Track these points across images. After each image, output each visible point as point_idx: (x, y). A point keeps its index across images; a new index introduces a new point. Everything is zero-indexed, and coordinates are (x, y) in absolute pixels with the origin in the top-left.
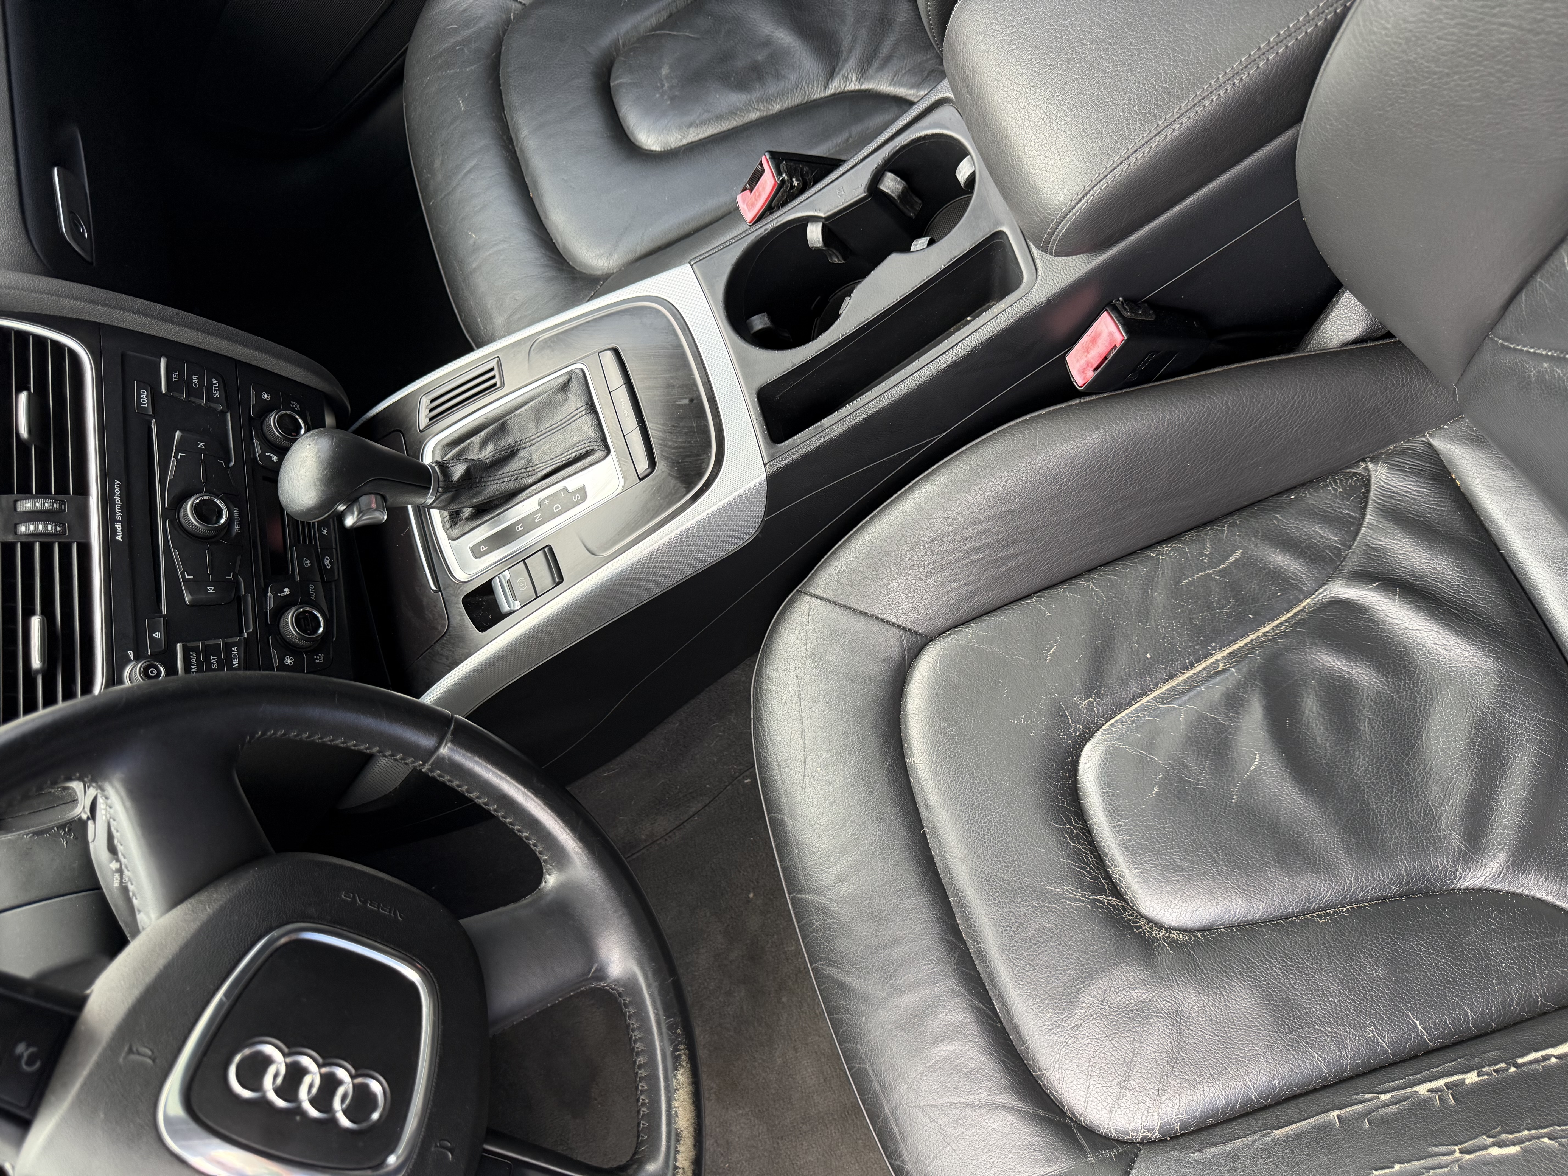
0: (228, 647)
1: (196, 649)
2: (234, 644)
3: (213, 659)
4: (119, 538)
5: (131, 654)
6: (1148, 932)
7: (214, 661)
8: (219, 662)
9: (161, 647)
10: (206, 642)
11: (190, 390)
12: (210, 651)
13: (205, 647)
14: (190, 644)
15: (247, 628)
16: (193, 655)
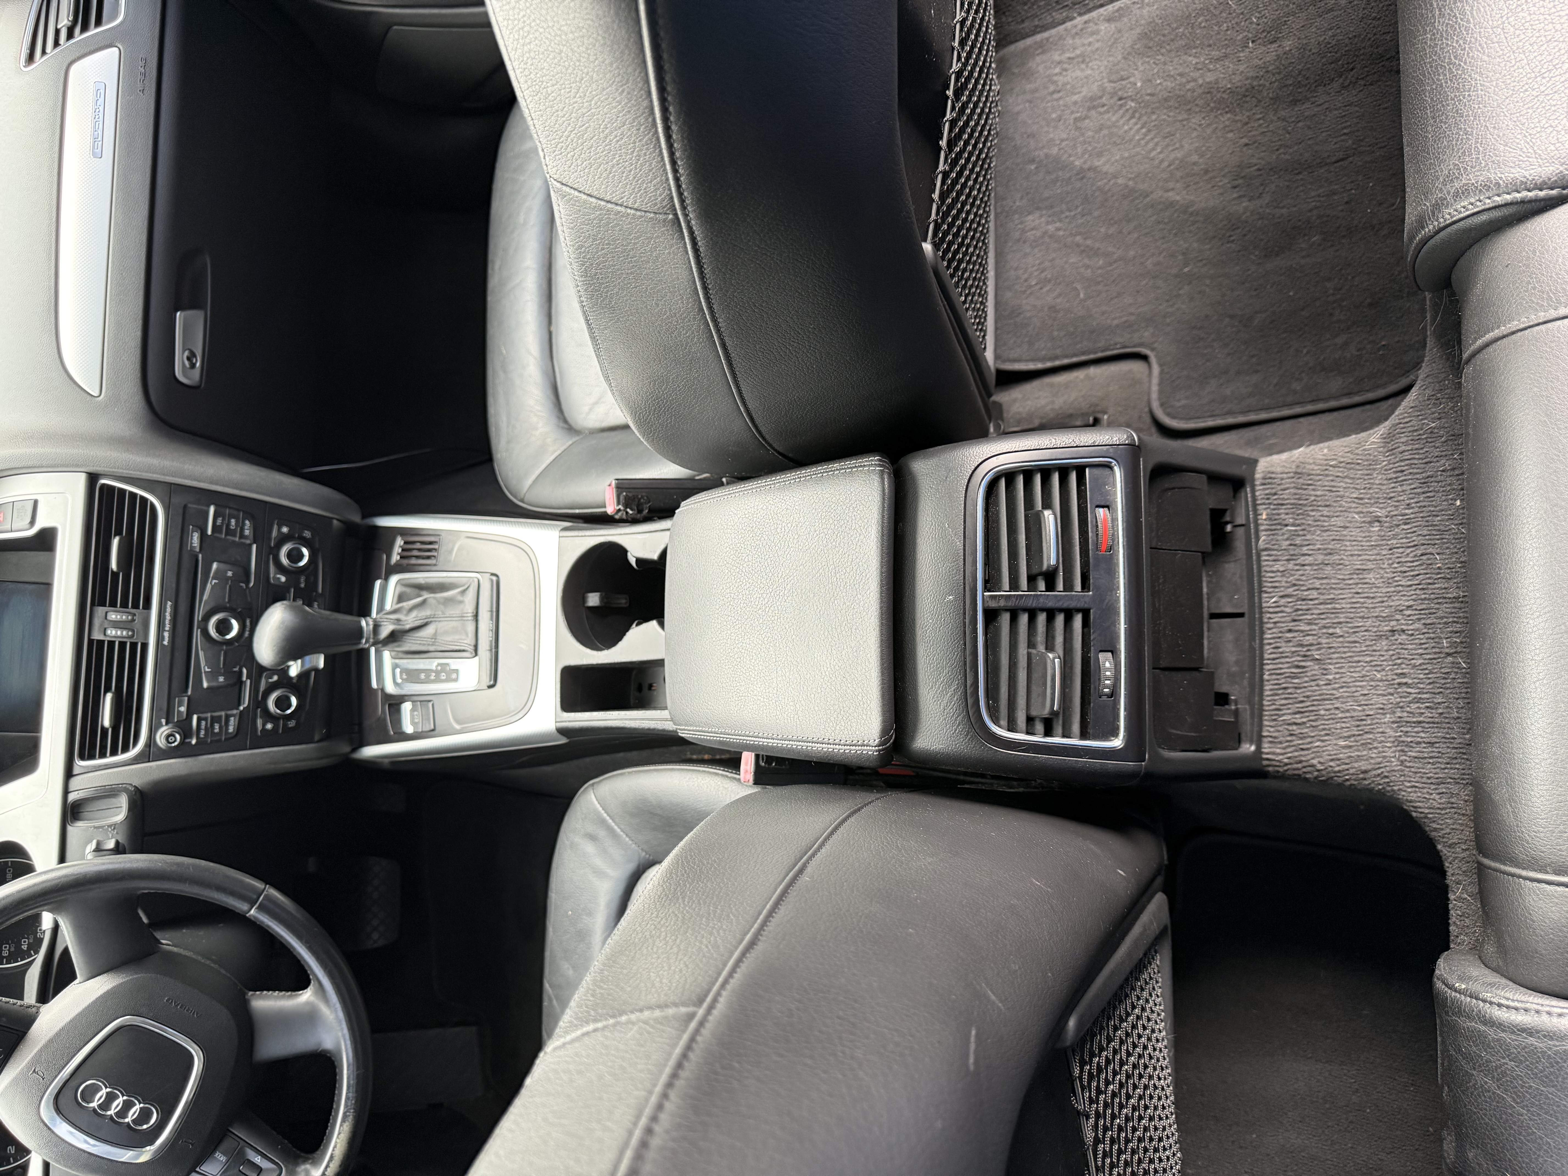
0: (228, 717)
1: (206, 719)
2: (233, 716)
4: (166, 643)
5: (163, 721)
7: (217, 727)
8: (220, 728)
9: (183, 717)
10: (215, 714)
11: (229, 532)
12: (215, 720)
13: (212, 717)
14: (203, 715)
15: (244, 704)
16: (203, 723)
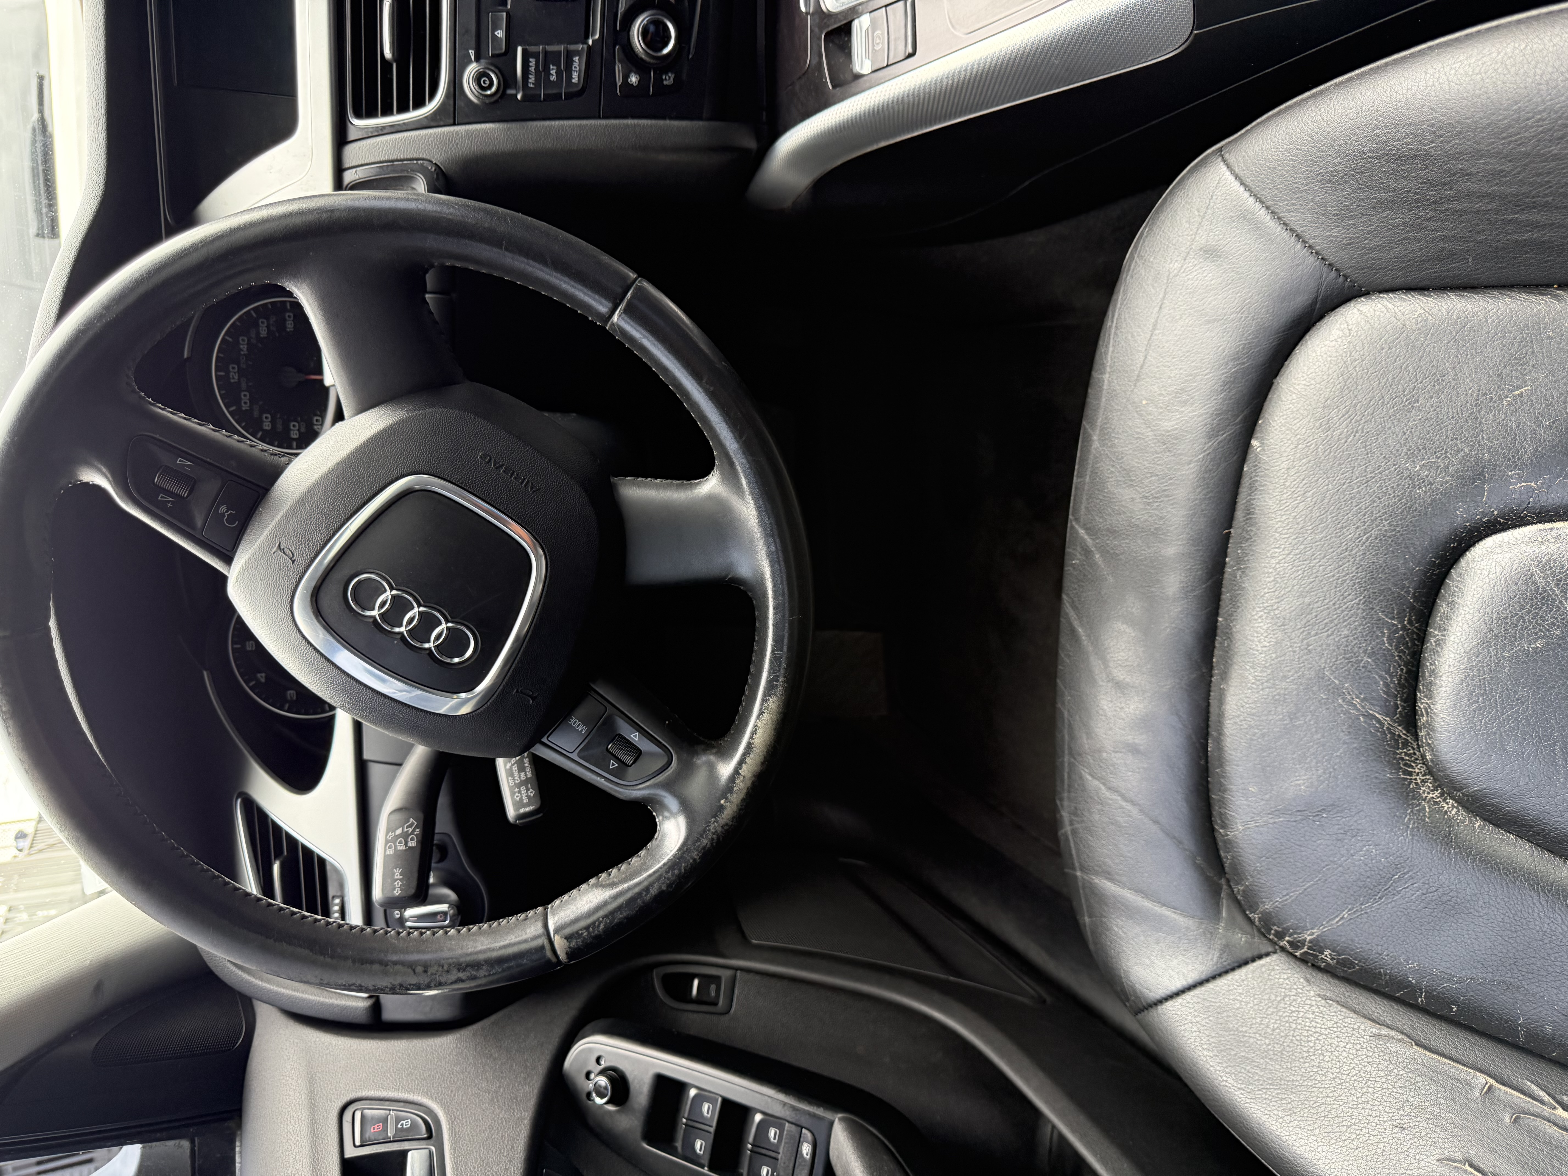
0: (569, 55)
1: (536, 55)
2: (578, 53)
3: (553, 69)
5: (472, 53)
6: (1417, 784)
7: (553, 72)
8: (559, 73)
9: (501, 49)
10: (550, 48)
12: (550, 58)
13: (546, 53)
14: (532, 49)
15: (594, 34)
16: (532, 62)
